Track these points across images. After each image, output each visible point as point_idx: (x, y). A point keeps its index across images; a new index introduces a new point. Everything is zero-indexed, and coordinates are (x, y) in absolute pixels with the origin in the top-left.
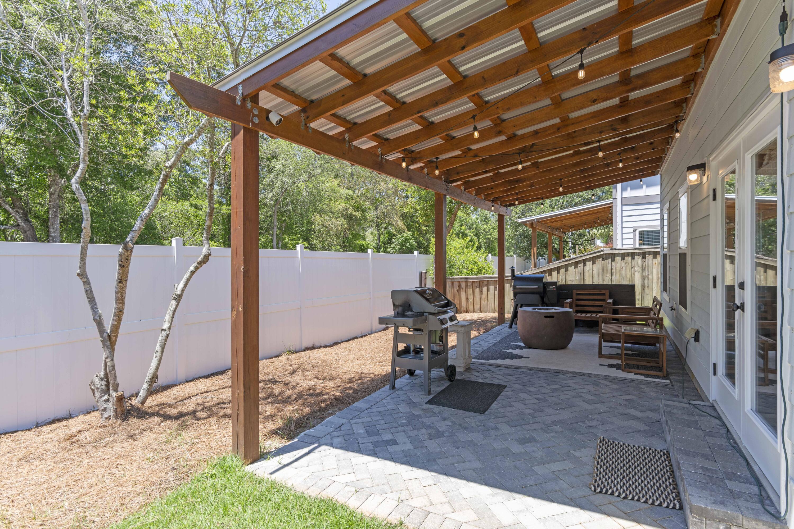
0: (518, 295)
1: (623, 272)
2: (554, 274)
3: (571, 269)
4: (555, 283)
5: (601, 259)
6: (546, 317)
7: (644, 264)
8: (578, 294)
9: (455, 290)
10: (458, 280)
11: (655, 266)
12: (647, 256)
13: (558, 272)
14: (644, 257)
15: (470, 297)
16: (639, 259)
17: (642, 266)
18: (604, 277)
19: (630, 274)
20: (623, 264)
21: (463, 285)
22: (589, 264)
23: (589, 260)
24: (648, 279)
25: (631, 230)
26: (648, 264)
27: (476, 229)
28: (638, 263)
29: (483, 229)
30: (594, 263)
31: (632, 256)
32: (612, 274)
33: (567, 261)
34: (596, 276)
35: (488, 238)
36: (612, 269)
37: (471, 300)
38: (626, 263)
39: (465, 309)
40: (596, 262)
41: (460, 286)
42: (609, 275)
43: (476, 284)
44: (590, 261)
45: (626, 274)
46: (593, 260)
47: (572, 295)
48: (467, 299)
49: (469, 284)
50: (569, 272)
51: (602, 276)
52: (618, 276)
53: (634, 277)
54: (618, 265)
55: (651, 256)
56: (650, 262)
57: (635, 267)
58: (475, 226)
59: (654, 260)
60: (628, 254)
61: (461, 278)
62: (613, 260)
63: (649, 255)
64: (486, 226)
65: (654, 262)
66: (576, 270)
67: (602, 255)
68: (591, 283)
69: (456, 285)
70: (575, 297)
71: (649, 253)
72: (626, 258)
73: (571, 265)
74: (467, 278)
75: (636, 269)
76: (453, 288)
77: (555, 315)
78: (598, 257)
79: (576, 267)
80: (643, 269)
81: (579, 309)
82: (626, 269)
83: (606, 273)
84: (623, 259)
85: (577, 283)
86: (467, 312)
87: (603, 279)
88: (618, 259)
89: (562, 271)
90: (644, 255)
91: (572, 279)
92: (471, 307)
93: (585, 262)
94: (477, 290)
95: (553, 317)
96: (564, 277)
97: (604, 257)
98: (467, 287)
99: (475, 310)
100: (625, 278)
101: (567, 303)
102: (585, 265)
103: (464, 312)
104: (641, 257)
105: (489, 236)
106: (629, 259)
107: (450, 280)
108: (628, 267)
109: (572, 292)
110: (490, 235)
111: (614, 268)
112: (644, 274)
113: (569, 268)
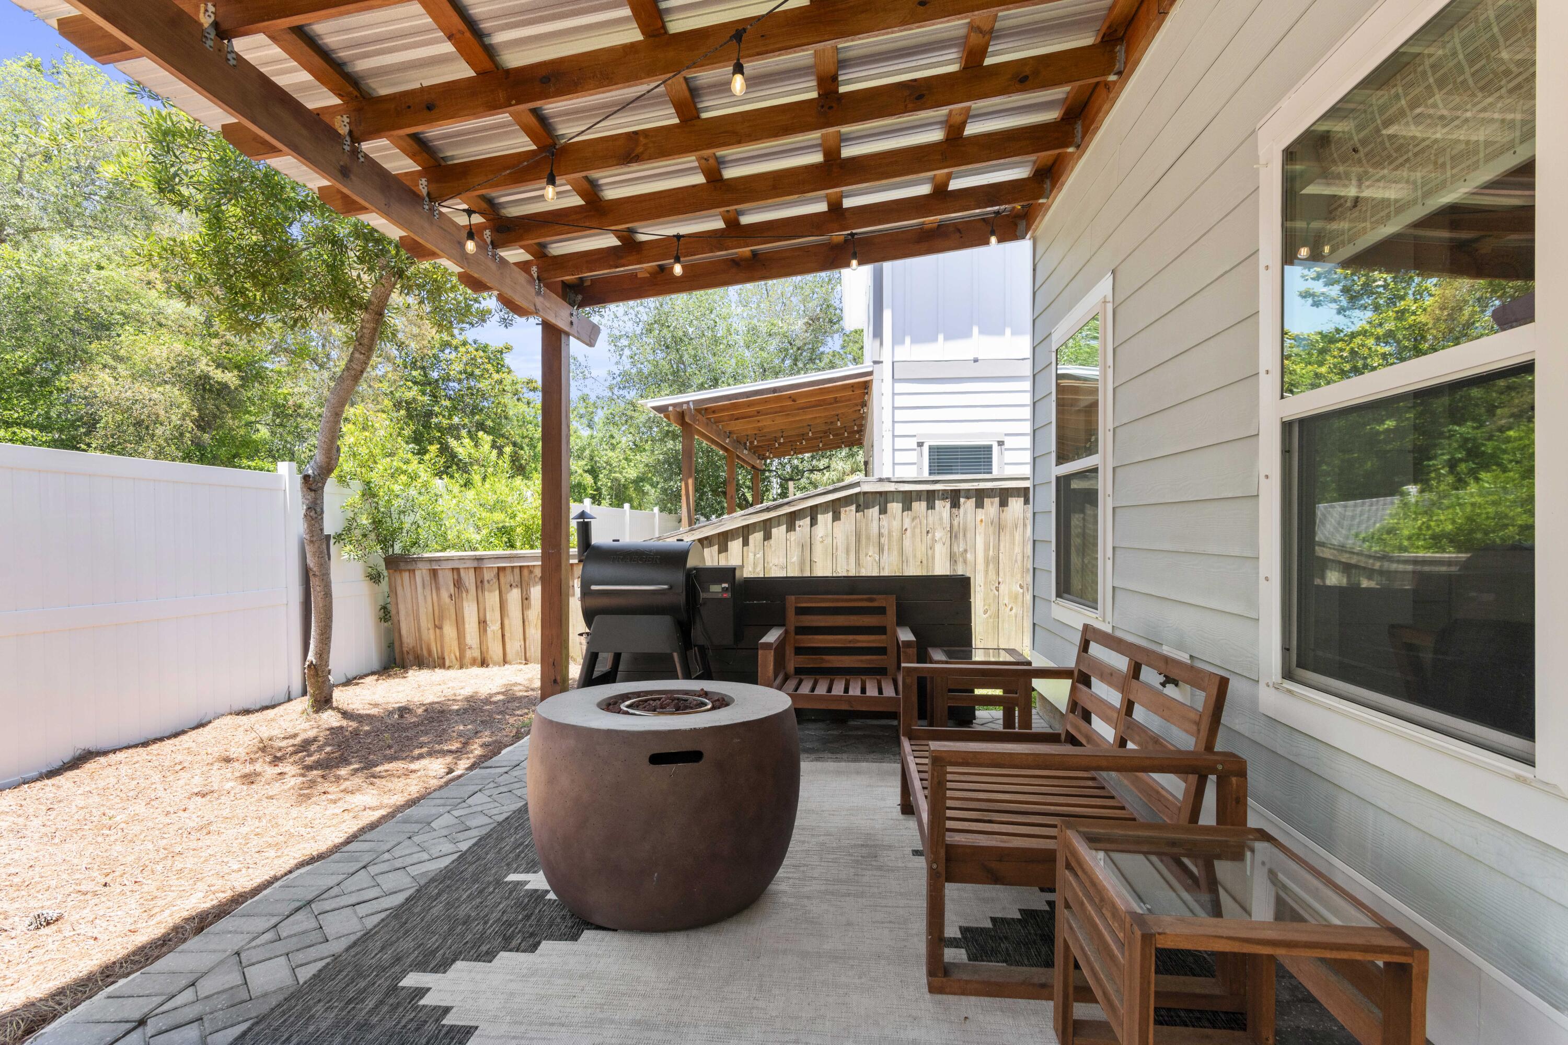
0: (597, 618)
1: (907, 543)
2: (735, 546)
3: (779, 532)
4: (728, 573)
5: (853, 507)
6: (657, 759)
7: (955, 523)
8: (801, 611)
9: (445, 595)
10: (450, 565)
11: (981, 529)
12: (962, 500)
13: (746, 543)
14: (955, 505)
15: (493, 618)
16: (943, 507)
17: (951, 527)
18: (862, 556)
19: (924, 549)
20: (907, 523)
21: (469, 579)
22: (825, 519)
23: (825, 507)
24: (965, 561)
25: (913, 443)
26: (965, 523)
27: (592, 458)
28: (941, 519)
29: (605, 458)
30: (836, 517)
31: (928, 501)
32: (881, 549)
33: (768, 509)
34: (841, 554)
35: (616, 479)
36: (880, 535)
37: (494, 627)
38: (913, 519)
39: (477, 654)
40: (843, 516)
41: (458, 584)
42: (872, 551)
43: (507, 578)
44: (825, 512)
45: (914, 550)
46: (835, 508)
47: (783, 610)
48: (483, 623)
49: (488, 576)
50: (772, 541)
51: (857, 552)
52: (895, 552)
53: (933, 558)
54: (896, 524)
55: (971, 503)
56: (970, 517)
57: (934, 529)
58: (587, 452)
59: (979, 510)
60: (919, 495)
61: (461, 559)
62: (883, 511)
63: (968, 498)
64: (610, 454)
65: (978, 519)
66: (793, 536)
67: (857, 494)
68: (828, 573)
69: (446, 579)
70: (792, 619)
71: (968, 494)
72: (915, 505)
73: (777, 521)
74: (480, 559)
75: (938, 535)
76: (438, 589)
77: (706, 747)
78: (847, 501)
79: (791, 528)
80: (953, 535)
81: (805, 661)
82: (913, 535)
83: (867, 545)
84: (907, 507)
85: (793, 572)
86: (484, 663)
87: (858, 563)
88: (895, 507)
89: (756, 537)
90: (954, 498)
91: (782, 560)
92: (495, 650)
93: (813, 513)
94: (514, 596)
95: (694, 756)
96: (760, 555)
97: (862, 501)
98: (480, 584)
99: (510, 657)
100: (911, 559)
101: (768, 646)
102: (814, 522)
103: (474, 663)
104: (948, 505)
105: (618, 475)
106: (920, 507)
107: (428, 566)
108: (918, 531)
109: (783, 600)
110: (621, 473)
111: (885, 531)
112: (955, 549)
113: (774, 531)
